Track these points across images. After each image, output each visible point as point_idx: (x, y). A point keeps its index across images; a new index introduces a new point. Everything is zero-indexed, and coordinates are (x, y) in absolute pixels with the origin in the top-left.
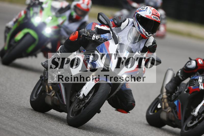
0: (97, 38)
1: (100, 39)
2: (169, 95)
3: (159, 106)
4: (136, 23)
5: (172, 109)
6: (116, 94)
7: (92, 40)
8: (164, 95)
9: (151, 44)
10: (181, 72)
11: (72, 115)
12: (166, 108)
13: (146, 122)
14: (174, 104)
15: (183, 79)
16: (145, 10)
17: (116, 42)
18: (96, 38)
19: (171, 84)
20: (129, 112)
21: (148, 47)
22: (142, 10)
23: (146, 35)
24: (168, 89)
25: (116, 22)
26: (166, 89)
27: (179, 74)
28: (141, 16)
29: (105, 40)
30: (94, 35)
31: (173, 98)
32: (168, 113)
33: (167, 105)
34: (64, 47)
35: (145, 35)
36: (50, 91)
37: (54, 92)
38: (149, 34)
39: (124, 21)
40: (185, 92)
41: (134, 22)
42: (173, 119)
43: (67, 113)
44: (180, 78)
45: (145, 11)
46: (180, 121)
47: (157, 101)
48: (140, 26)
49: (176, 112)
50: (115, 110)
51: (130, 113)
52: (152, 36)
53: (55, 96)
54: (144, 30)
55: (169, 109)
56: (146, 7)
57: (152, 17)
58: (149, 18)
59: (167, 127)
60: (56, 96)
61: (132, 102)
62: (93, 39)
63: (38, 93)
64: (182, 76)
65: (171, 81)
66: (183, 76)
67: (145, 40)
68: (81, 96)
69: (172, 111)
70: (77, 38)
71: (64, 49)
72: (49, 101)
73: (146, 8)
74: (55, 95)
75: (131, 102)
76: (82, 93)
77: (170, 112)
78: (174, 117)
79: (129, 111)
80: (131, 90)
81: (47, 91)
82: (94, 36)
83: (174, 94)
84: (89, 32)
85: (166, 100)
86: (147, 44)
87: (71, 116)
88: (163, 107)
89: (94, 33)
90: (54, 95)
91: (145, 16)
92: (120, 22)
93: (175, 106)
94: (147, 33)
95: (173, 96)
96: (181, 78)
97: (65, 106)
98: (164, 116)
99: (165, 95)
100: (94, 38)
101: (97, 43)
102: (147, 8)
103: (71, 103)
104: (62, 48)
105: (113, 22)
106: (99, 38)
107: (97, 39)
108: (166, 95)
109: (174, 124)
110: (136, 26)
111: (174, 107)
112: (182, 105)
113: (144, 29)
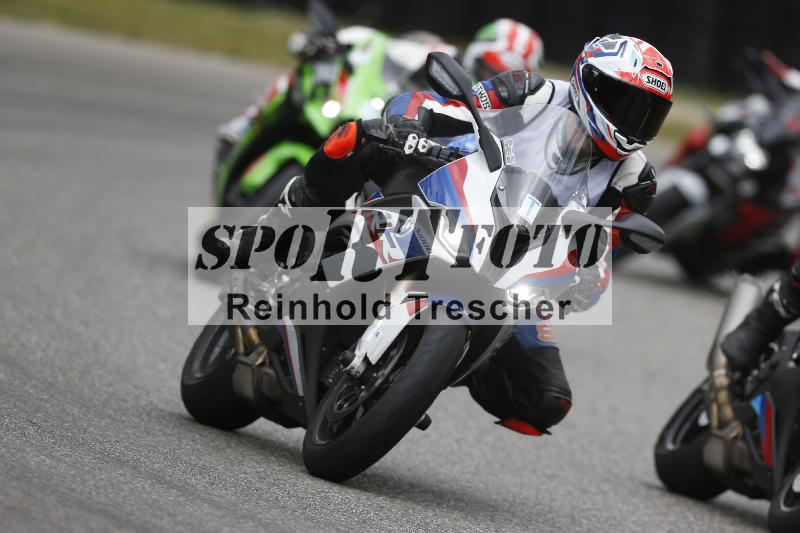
0: (424, 147)
1: (435, 153)
2: (737, 375)
3: (703, 420)
4: (581, 101)
5: (743, 427)
6: (492, 359)
7: (403, 156)
8: (719, 376)
9: (634, 180)
10: (781, 288)
11: (322, 437)
12: (723, 424)
13: (653, 478)
14: (751, 409)
15: (789, 316)
16: (615, 50)
17: (494, 163)
18: (420, 147)
19: (743, 335)
20: (548, 430)
21: (620, 190)
22: (605, 51)
23: (619, 145)
24: (734, 351)
25: (504, 94)
26: (725, 352)
27: (776, 296)
28: (602, 74)
29: (451, 155)
30: (411, 137)
31: (749, 387)
32: (729, 445)
33: (728, 412)
34: (304, 182)
35: (615, 145)
36: (250, 348)
37: (266, 352)
38: (630, 142)
39: (533, 91)
40: (792, 365)
41: (573, 94)
42: (747, 465)
43: (305, 427)
44: (777, 313)
45: (615, 54)
46: (769, 474)
47: (699, 400)
48: (596, 110)
49: (757, 440)
50: (496, 423)
51: (549, 433)
52: (639, 152)
53: (268, 364)
54: (613, 128)
55: (733, 429)
56: (620, 41)
57: (644, 79)
58: (633, 83)
59: (730, 497)
60: (272, 365)
61: (560, 393)
62: (408, 151)
63: (212, 358)
64: (785, 301)
65: (745, 324)
66: (788, 302)
67: (611, 166)
68: (357, 363)
69: (744, 438)
70: (352, 147)
71: (306, 190)
72: (245, 383)
73: (622, 45)
74: (267, 361)
75: (555, 391)
76: (359, 354)
77: (736, 438)
78: (751, 457)
79: (549, 427)
80: (557, 349)
81: (242, 349)
82: (411, 141)
83: (755, 372)
84: (395, 126)
85: (723, 396)
86: (619, 179)
87: (320, 436)
88: (715, 423)
89: (414, 128)
90: (263, 364)
91: (617, 76)
92: (521, 92)
93: (754, 417)
94: (623, 139)
95: (750, 378)
96: (781, 311)
97: (300, 404)
98: (715, 454)
99: (721, 377)
100: (410, 147)
101: (422, 165)
102: (625, 43)
103: (322, 390)
104: (297, 185)
105: (492, 92)
106: (431, 150)
107: (422, 150)
108: (727, 375)
109: (751, 483)
110: (583, 111)
111: (749, 420)
112: (778, 413)
113: (611, 125)
